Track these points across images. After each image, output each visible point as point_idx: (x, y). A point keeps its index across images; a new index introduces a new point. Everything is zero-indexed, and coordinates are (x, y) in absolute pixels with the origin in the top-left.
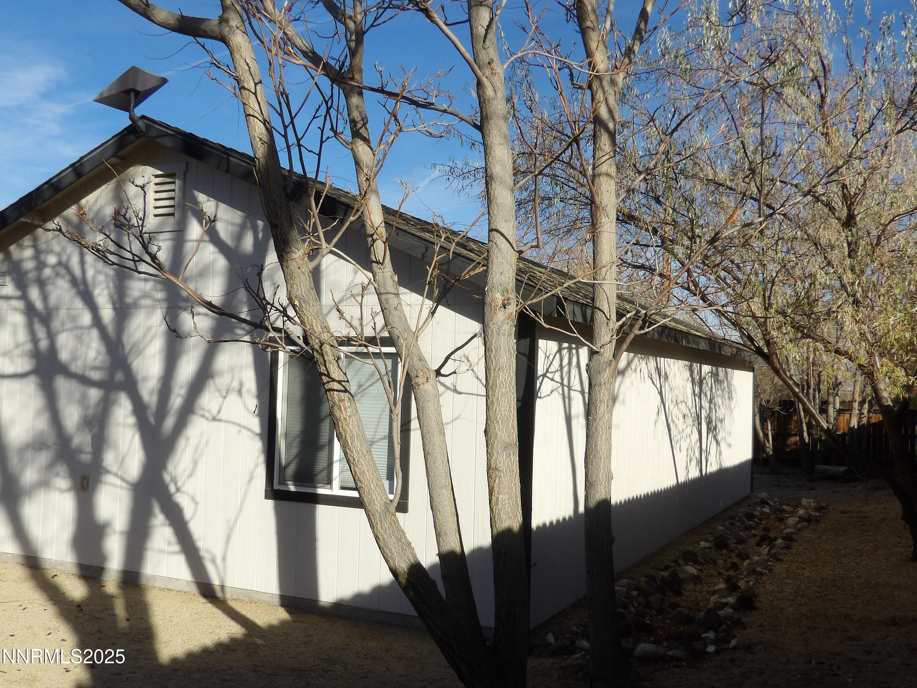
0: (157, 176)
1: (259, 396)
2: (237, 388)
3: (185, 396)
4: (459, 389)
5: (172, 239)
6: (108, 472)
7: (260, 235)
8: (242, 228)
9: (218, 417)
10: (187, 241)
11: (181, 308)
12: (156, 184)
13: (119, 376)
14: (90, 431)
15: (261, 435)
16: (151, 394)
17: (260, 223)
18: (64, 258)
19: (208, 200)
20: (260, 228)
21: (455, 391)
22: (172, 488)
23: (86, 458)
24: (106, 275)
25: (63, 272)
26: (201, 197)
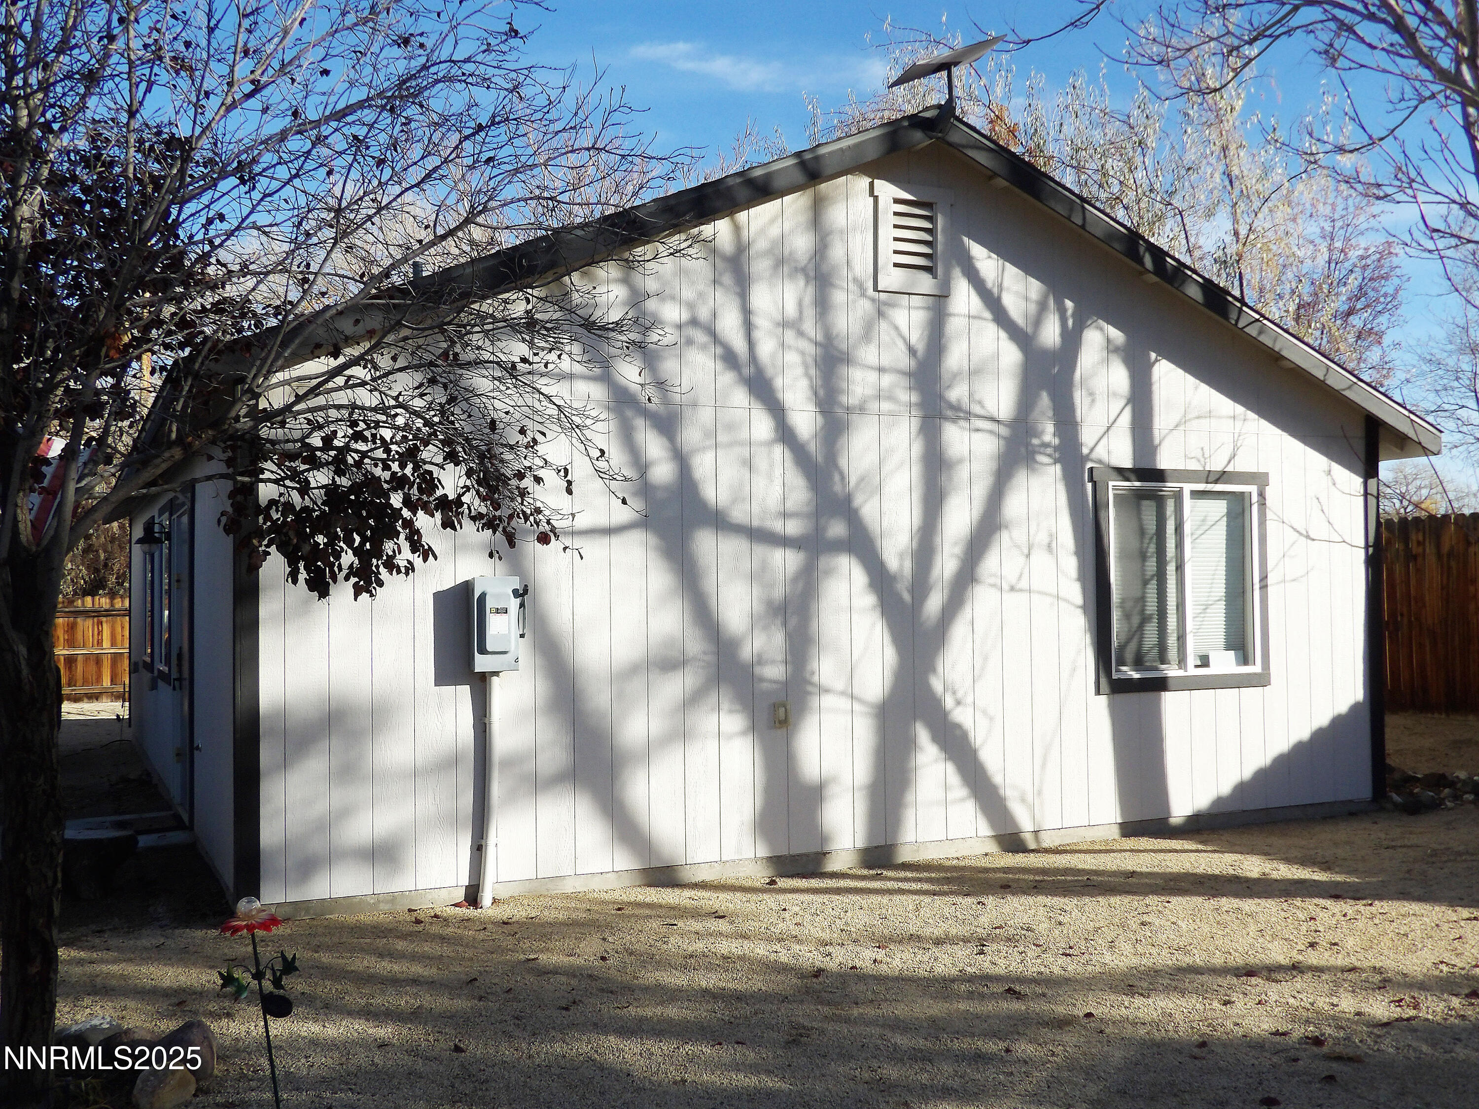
0: (897, 201)
1: (1079, 552)
2: (1046, 541)
3: (962, 556)
4: (1312, 536)
5: (928, 308)
6: (823, 690)
7: (1070, 322)
8: (1042, 307)
9: (1019, 586)
10: (950, 315)
11: (946, 419)
12: (896, 214)
13: (837, 529)
14: (785, 624)
15: (1084, 607)
16: (901, 556)
17: (1069, 304)
18: (704, 314)
19: (990, 257)
20: (1070, 312)
21: (1308, 537)
22: (949, 702)
23: (774, 672)
24: (803, 353)
25: (700, 337)
26: (977, 251)
